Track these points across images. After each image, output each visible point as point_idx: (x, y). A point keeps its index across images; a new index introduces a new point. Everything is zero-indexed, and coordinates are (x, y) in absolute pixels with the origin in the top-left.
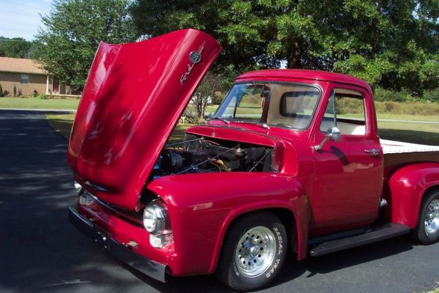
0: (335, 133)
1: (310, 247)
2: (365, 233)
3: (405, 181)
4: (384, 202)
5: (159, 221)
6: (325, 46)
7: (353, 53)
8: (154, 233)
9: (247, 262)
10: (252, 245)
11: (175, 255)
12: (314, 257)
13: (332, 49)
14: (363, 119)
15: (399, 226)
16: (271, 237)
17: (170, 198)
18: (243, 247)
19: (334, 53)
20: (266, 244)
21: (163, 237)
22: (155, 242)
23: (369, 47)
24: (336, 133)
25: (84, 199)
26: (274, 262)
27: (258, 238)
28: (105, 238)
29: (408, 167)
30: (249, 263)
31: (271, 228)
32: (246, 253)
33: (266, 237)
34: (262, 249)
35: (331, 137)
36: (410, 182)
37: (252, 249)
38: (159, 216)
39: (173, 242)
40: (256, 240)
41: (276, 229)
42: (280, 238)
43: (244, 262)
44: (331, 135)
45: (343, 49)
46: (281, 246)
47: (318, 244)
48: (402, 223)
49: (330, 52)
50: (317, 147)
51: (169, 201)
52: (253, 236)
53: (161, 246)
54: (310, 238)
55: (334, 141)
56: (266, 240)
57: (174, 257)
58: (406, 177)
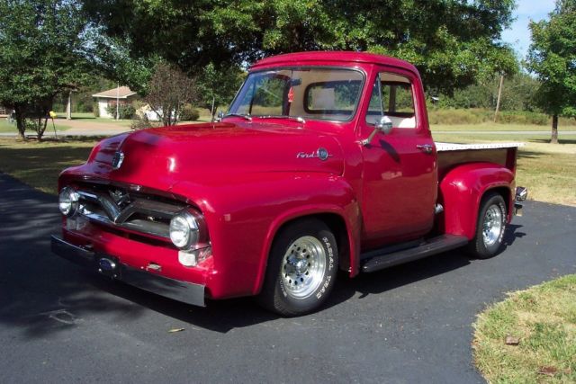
0: (384, 124)
1: (363, 262)
2: (418, 246)
3: (460, 184)
4: (439, 207)
5: (192, 233)
6: (337, 35)
7: (371, 43)
8: (185, 248)
9: (293, 281)
10: (299, 260)
11: (215, 272)
12: (367, 273)
13: (345, 37)
14: (412, 111)
15: (455, 237)
16: (320, 249)
17: (205, 202)
18: (288, 262)
19: (348, 43)
20: (314, 259)
21: (196, 252)
22: (186, 259)
23: (391, 35)
24: (387, 124)
25: (74, 222)
26: (325, 279)
27: (304, 251)
28: (113, 265)
29: (460, 167)
30: (296, 283)
31: (320, 239)
32: (292, 270)
33: (314, 250)
34: (309, 265)
35: (381, 129)
36: (466, 183)
37: (299, 264)
38: (193, 227)
39: (211, 257)
40: (302, 254)
41: (325, 240)
42: (330, 250)
43: (290, 282)
44: (381, 126)
45: (359, 38)
46: (332, 260)
47: (370, 259)
48: (458, 233)
49: (343, 42)
50: (366, 141)
51: (204, 206)
52: (299, 249)
53: (194, 264)
54: (363, 251)
55: (383, 133)
56: (313, 253)
57: (212, 275)
58: (459, 179)
